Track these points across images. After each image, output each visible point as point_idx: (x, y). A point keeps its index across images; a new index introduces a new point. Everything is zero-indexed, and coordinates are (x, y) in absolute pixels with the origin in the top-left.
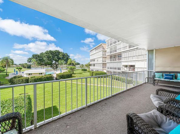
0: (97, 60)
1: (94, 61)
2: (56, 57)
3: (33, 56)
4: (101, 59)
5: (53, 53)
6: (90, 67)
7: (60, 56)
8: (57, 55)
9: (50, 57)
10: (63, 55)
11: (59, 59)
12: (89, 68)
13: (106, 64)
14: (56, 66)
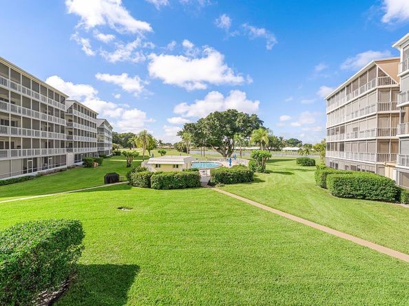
0: (355, 129)
1: (343, 131)
2: (227, 126)
3: (185, 127)
4: (373, 124)
5: (222, 116)
6: (327, 152)
7: (237, 123)
8: (229, 122)
9: (216, 127)
10: (244, 121)
11: (235, 130)
12: (324, 155)
13: (395, 142)
14: (230, 147)
